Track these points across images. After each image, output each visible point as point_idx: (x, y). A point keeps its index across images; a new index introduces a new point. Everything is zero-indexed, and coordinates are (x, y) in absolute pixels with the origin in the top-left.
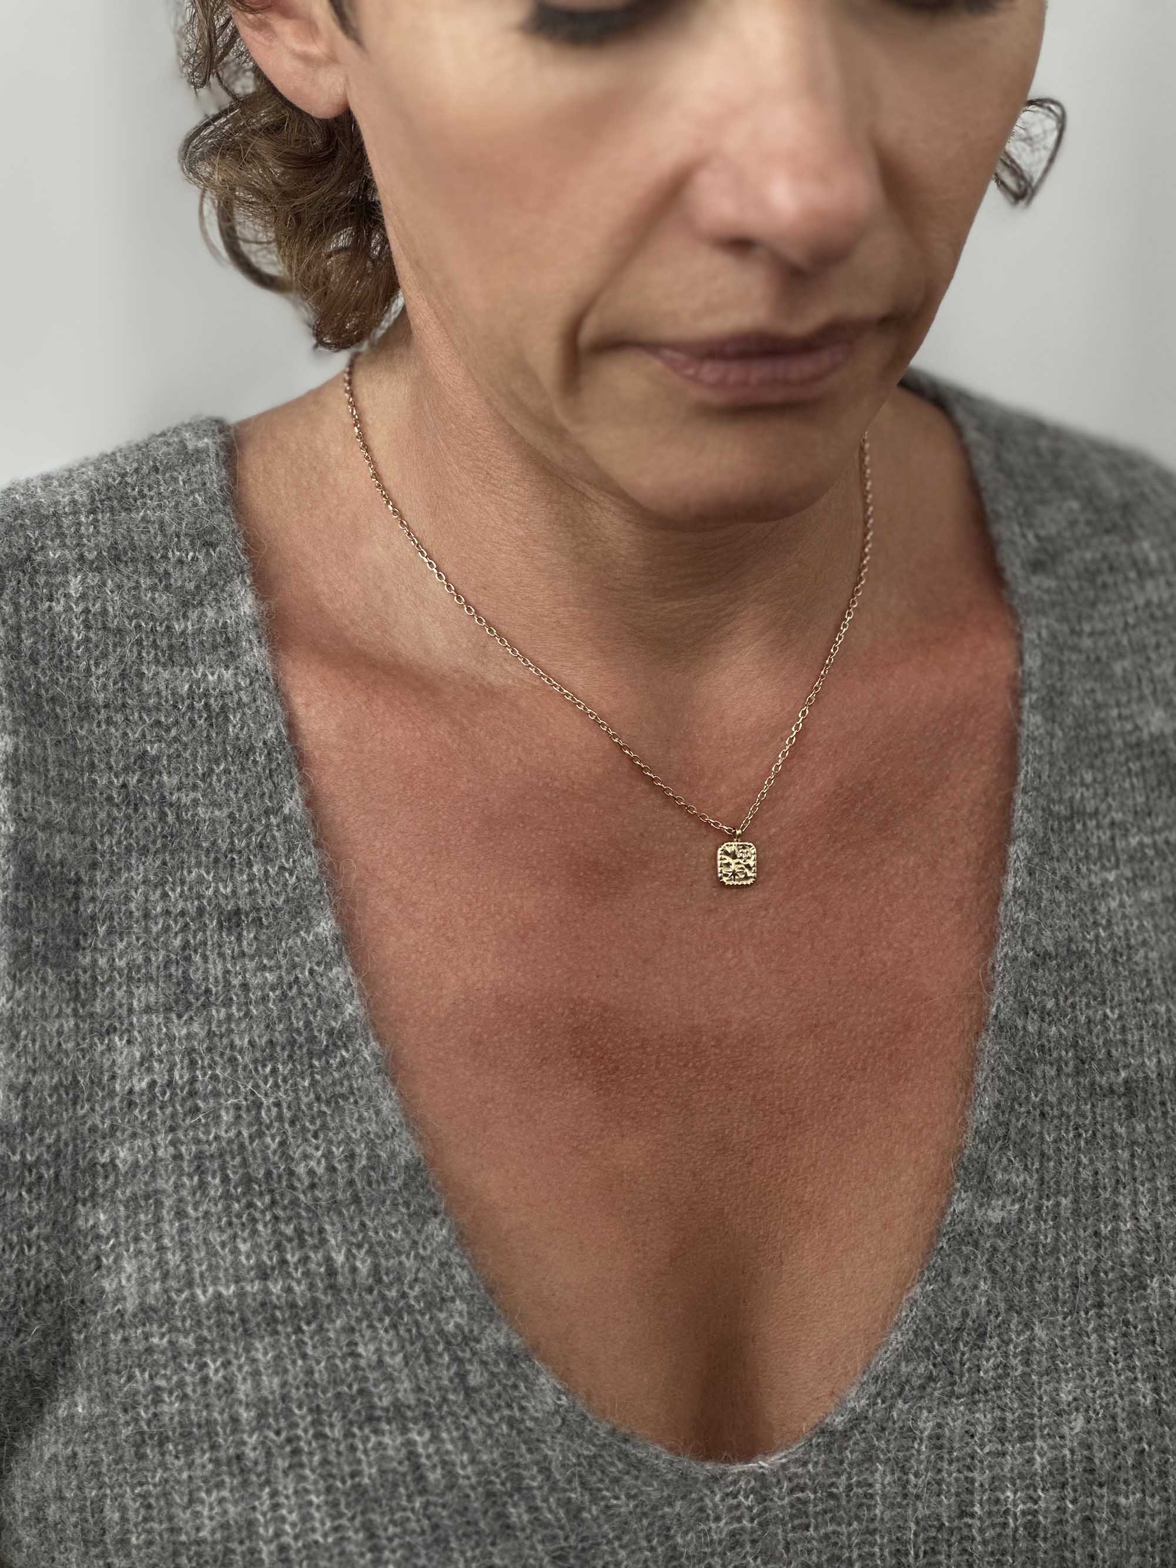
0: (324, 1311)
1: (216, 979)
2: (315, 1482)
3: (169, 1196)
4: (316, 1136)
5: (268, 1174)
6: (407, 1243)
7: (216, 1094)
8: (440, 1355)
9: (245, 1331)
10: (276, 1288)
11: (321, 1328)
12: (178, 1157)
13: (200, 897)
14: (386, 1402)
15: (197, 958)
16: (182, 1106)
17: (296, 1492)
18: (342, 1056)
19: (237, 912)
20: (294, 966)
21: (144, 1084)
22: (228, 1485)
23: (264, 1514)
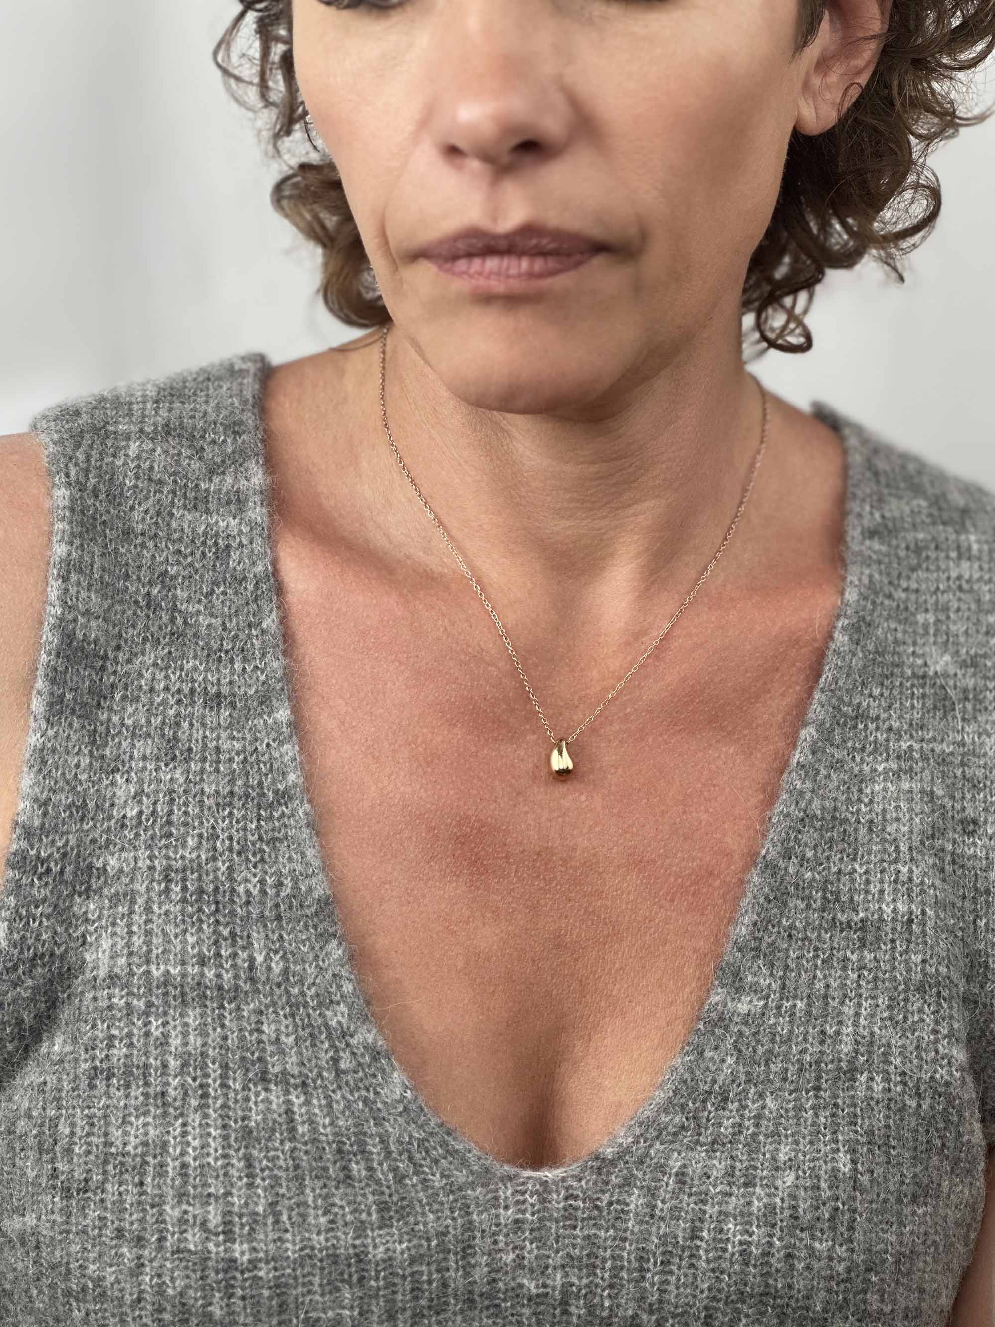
0: (242, 995)
1: (197, 741)
2: (215, 1120)
3: (141, 895)
4: (255, 867)
5: (217, 889)
6: (311, 957)
7: (186, 824)
8: (322, 1042)
9: (183, 1001)
10: (210, 973)
11: (238, 1008)
12: (152, 868)
13: (193, 681)
14: (277, 1069)
15: (185, 725)
16: (160, 829)
17: (200, 1125)
18: (283, 812)
19: (219, 695)
20: (256, 740)
22: (152, 1114)
23: (175, 1138)
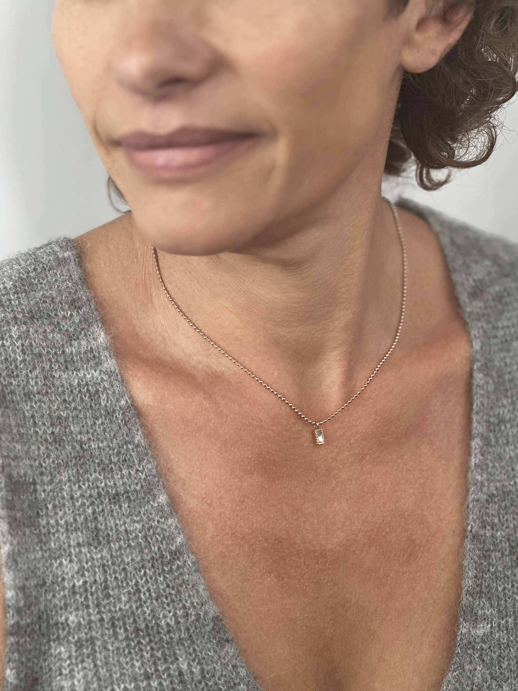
7: (118, 587)
10: (154, 684)
18: (178, 564)
21: (81, 583)
